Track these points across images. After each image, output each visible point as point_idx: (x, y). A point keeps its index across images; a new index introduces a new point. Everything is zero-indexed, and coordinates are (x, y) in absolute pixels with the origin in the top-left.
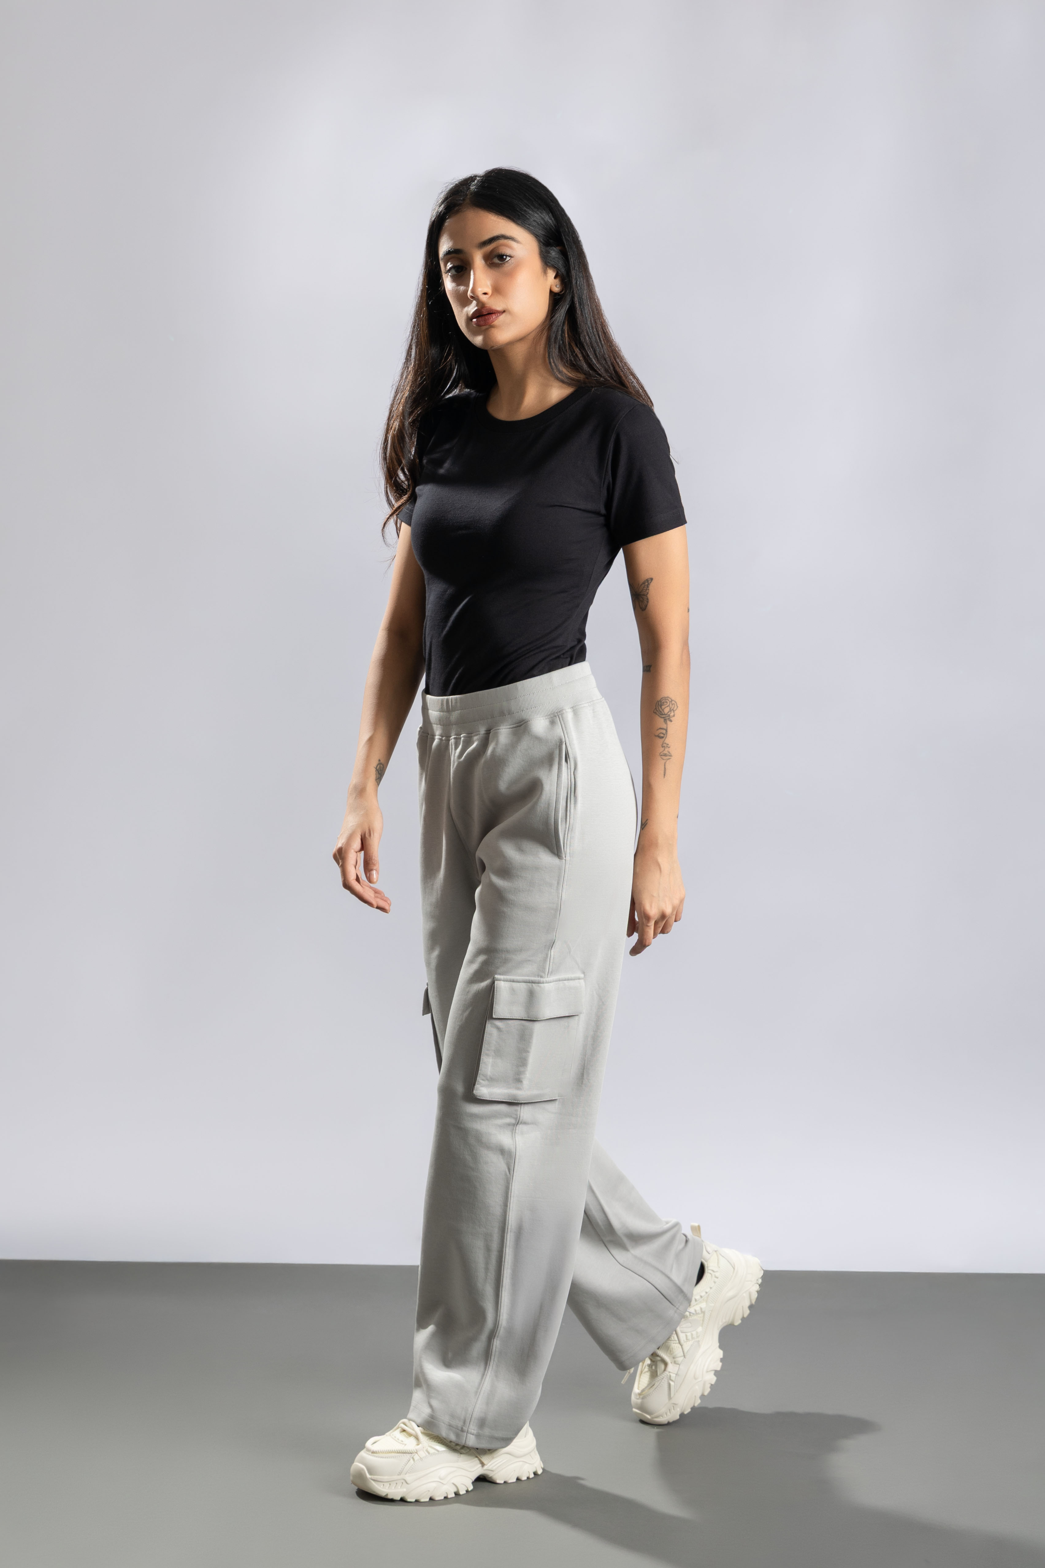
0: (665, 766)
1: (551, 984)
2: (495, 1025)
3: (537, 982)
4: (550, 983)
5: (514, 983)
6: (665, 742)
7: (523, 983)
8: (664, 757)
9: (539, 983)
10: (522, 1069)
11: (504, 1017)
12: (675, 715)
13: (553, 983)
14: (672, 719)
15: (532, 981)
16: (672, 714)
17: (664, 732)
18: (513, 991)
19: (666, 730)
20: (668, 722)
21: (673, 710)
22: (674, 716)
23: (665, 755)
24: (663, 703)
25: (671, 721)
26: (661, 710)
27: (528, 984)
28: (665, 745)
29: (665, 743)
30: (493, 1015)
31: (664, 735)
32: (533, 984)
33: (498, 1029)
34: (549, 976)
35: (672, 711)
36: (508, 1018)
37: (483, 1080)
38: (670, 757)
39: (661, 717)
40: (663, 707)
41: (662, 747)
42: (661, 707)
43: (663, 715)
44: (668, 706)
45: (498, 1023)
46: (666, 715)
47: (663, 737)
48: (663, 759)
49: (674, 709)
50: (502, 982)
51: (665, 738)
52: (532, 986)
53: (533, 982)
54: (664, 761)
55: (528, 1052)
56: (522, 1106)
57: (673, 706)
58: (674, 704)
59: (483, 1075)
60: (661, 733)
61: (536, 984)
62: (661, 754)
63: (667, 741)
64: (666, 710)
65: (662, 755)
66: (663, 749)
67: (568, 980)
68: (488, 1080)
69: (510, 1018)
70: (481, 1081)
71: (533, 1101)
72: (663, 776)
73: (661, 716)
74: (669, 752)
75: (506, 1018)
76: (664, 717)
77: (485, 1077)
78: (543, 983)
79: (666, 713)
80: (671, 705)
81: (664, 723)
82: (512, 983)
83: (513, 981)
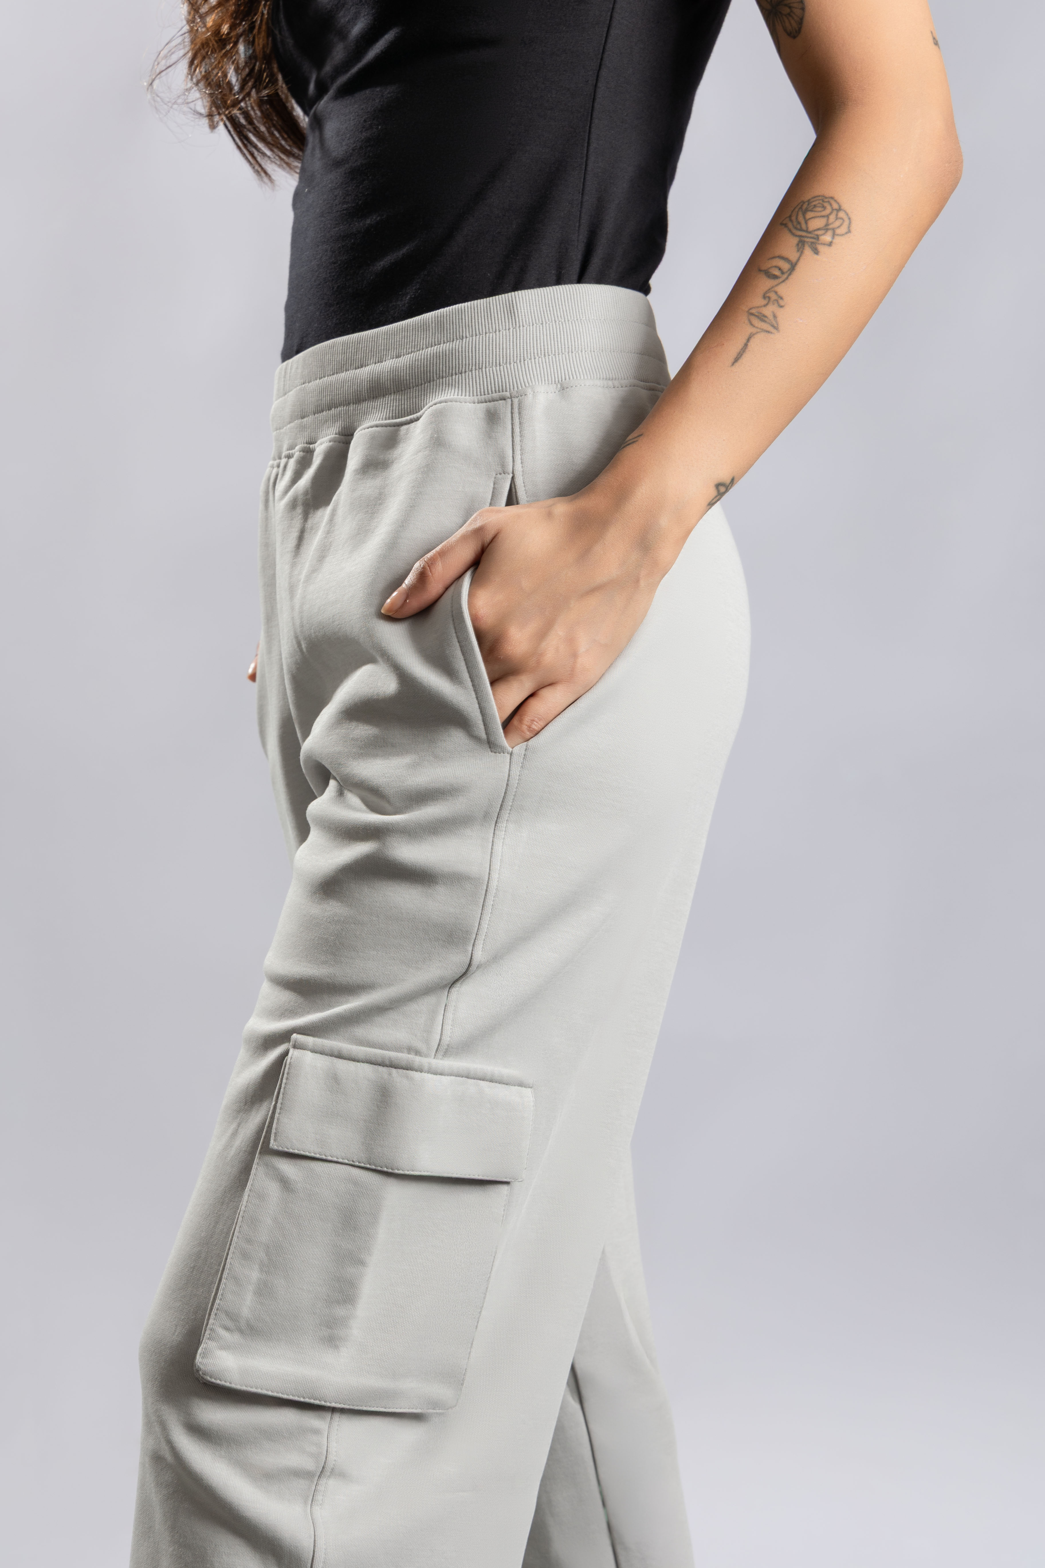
0: (748, 340)
1: (445, 1079)
2: (276, 1169)
3: (404, 1064)
4: (441, 1074)
5: (340, 1061)
6: (776, 289)
7: (366, 1066)
8: (756, 322)
9: (408, 1068)
10: (340, 1311)
11: (302, 1153)
12: (833, 245)
13: (449, 1078)
14: (821, 248)
15: (391, 1061)
16: (827, 238)
17: (786, 266)
18: (334, 1081)
19: (793, 266)
20: (808, 251)
21: (834, 230)
22: (830, 244)
23: (762, 318)
24: (815, 206)
25: (816, 252)
26: (801, 218)
27: (381, 1068)
28: (773, 296)
29: (776, 293)
30: (272, 1141)
31: (783, 273)
32: (394, 1071)
33: (285, 1183)
34: (440, 1055)
35: (830, 233)
36: (312, 1155)
37: (227, 1329)
38: (770, 329)
39: (794, 234)
40: (810, 215)
41: (764, 297)
42: (804, 214)
43: (801, 230)
44: (823, 216)
45: (286, 1167)
46: (810, 232)
47: (775, 277)
48: (752, 324)
49: (838, 231)
50: (309, 1053)
51: (781, 280)
52: (390, 1074)
53: (392, 1065)
54: (751, 330)
55: (362, 1263)
56: (337, 1417)
57: (838, 223)
58: (841, 218)
59: (227, 1314)
60: (776, 267)
61: (400, 1071)
62: (753, 311)
63: (782, 289)
64: (815, 224)
65: (752, 314)
66: (764, 302)
67: (491, 1081)
68: (241, 1331)
69: (318, 1156)
70: (222, 1332)
71: (365, 1408)
72: (733, 360)
73: (794, 231)
74: (775, 316)
75: (307, 1154)
76: (800, 236)
77: (231, 1319)
78: (421, 1070)
79: (811, 229)
80: (832, 218)
81: (795, 249)
82: (335, 1060)
83: (340, 1056)
